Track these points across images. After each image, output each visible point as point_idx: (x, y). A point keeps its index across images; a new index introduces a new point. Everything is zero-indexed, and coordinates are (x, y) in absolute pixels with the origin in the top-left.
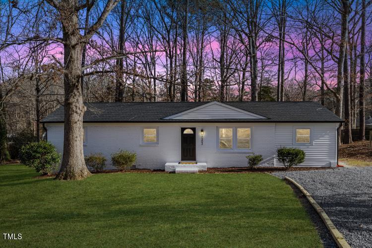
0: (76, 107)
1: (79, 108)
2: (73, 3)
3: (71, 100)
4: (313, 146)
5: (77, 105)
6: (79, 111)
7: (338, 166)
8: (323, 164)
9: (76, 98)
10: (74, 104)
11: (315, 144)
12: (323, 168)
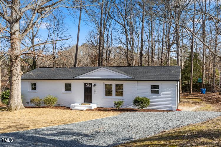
0: (15, 72)
1: (17, 73)
2: (15, 17)
3: (13, 69)
4: (161, 96)
5: (16, 71)
6: (17, 75)
7: (178, 110)
8: (168, 108)
9: (15, 67)
10: (14, 71)
11: (162, 95)
12: (167, 111)
